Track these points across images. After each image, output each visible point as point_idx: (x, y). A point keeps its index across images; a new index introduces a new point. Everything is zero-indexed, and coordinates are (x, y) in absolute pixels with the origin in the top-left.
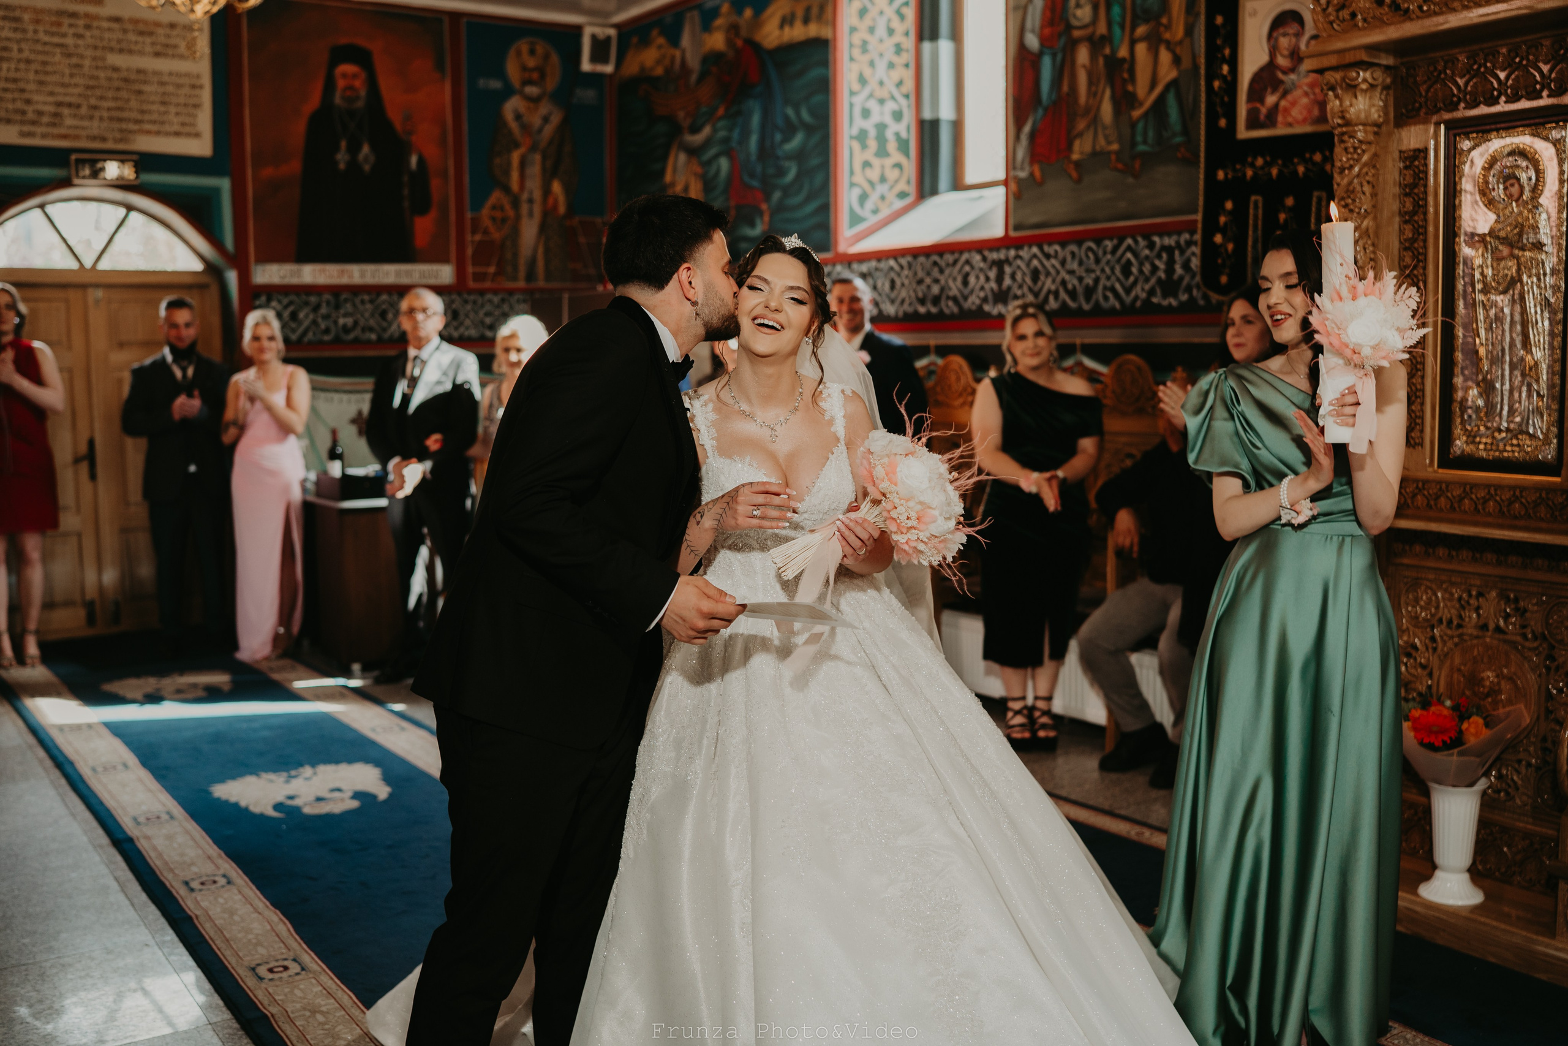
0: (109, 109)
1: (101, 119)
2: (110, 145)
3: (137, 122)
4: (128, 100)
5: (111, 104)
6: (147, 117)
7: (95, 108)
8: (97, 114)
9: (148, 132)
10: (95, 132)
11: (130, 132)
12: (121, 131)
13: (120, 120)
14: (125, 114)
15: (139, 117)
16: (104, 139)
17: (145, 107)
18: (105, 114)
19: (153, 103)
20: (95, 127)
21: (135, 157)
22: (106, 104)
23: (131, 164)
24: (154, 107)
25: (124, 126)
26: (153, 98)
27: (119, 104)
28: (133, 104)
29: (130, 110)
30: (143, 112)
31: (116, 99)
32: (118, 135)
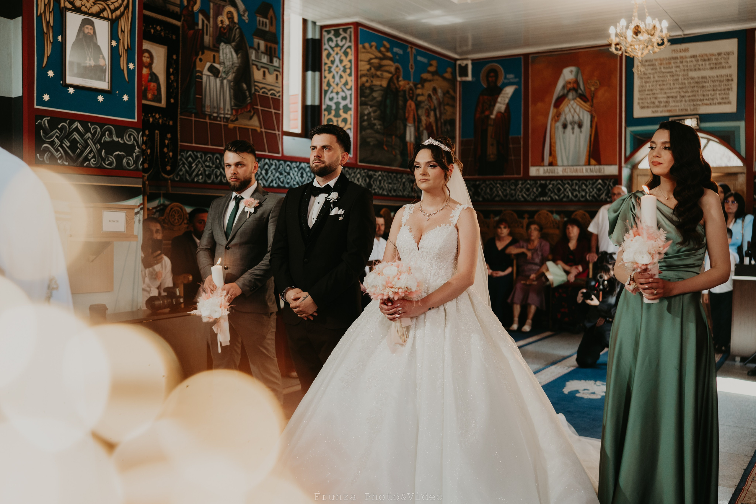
0: (689, 96)
1: (686, 101)
2: (689, 112)
3: (701, 100)
4: (698, 91)
5: (690, 94)
6: (705, 98)
7: (683, 97)
8: (683, 99)
9: (706, 104)
10: (683, 107)
11: (699, 105)
12: (694, 105)
13: (694, 100)
14: (697, 97)
15: (702, 98)
16: (686, 110)
17: (705, 93)
18: (687, 99)
19: (709, 91)
20: (683, 106)
21: (698, 117)
22: (687, 94)
23: (696, 120)
24: (709, 93)
25: (695, 103)
26: (709, 89)
27: (694, 93)
28: (700, 93)
29: (698, 95)
30: (704, 96)
31: (692, 91)
32: (692, 107)
